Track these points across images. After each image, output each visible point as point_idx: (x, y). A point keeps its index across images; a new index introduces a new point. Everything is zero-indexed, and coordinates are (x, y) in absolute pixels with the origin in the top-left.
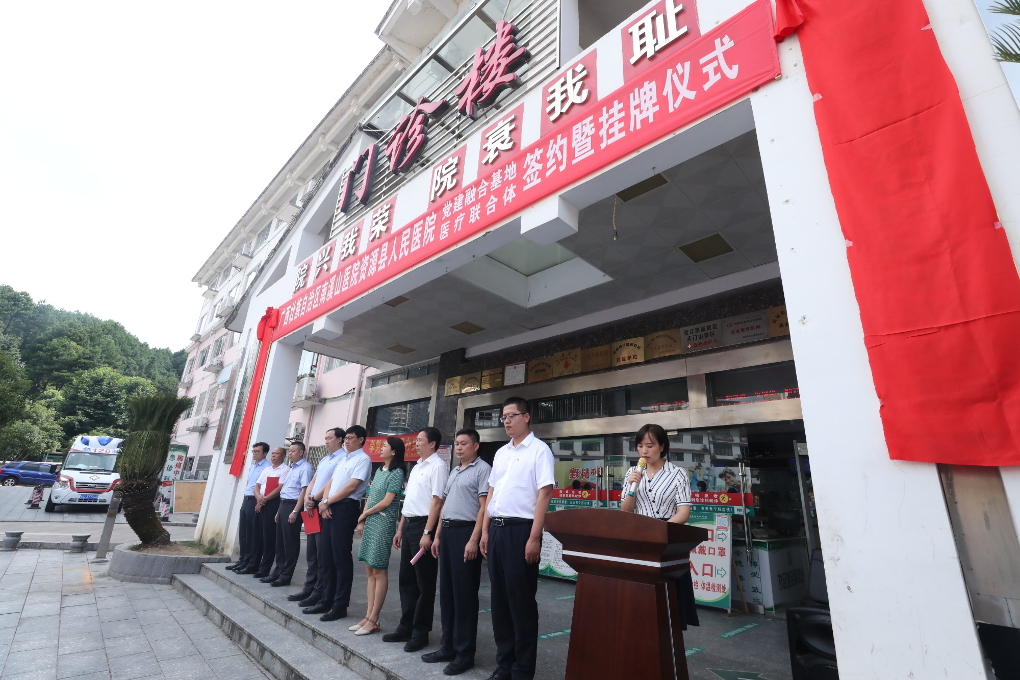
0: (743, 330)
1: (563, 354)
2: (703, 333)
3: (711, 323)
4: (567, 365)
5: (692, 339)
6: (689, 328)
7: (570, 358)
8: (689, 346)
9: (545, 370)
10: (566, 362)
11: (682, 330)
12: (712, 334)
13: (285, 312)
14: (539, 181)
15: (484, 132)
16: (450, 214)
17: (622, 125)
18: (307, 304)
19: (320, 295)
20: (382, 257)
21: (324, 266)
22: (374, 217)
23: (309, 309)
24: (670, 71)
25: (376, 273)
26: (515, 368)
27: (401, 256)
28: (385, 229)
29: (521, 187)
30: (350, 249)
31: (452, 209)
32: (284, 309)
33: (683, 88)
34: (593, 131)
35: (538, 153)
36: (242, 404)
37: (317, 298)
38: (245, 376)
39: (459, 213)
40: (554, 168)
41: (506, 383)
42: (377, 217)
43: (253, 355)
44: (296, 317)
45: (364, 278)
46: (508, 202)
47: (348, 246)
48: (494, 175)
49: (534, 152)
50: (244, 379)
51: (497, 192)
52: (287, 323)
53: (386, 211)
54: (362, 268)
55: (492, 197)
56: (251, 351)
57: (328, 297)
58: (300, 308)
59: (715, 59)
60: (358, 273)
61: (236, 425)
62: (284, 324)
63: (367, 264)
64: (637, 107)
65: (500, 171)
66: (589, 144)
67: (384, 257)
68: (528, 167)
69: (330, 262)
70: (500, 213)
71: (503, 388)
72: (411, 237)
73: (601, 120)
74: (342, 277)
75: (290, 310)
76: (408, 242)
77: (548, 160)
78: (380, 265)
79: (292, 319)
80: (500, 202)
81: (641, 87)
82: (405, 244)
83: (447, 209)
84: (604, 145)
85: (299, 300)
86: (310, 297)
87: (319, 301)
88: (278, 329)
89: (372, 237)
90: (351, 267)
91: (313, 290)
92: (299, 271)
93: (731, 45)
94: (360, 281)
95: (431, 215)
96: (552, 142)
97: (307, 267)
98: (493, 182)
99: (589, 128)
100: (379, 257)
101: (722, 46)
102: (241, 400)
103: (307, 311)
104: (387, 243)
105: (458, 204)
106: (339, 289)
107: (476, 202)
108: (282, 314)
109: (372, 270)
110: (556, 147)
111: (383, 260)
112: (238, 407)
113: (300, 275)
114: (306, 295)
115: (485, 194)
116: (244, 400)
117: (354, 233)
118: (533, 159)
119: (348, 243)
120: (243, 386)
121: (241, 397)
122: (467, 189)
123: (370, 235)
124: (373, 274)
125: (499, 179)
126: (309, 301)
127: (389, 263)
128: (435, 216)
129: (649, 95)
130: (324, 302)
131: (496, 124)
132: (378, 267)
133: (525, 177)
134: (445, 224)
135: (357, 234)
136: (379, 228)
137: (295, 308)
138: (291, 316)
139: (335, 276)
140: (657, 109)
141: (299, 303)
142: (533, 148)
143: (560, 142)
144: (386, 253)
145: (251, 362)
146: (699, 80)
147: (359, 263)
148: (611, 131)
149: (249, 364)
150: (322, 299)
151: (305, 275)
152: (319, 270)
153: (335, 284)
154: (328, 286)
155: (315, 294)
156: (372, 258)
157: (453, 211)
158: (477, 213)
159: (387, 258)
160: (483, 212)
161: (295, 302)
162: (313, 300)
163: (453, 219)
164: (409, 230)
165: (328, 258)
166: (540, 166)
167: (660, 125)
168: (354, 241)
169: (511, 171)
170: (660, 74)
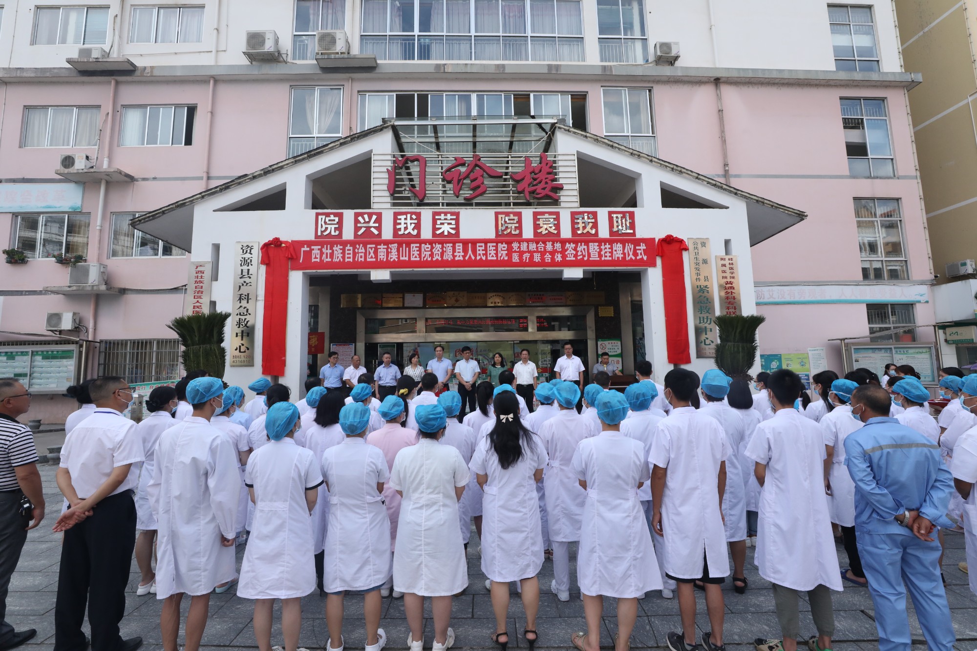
0: (555, 299)
1: (454, 294)
2: (537, 297)
3: (542, 293)
4: (457, 301)
5: (532, 299)
6: (531, 293)
7: (459, 296)
8: (530, 302)
9: (440, 301)
10: (456, 298)
11: (528, 293)
12: (541, 298)
13: (308, 249)
14: (574, 259)
15: (534, 212)
16: (518, 250)
17: (610, 254)
18: (355, 254)
19: (376, 252)
20: (458, 252)
21: (372, 229)
22: (437, 217)
23: (360, 259)
24: (627, 244)
25: (453, 260)
26: (414, 296)
27: (478, 258)
28: (453, 232)
29: (564, 256)
30: (410, 230)
31: (519, 247)
32: (305, 246)
33: (631, 253)
34: (598, 250)
35: (573, 245)
36: (248, 318)
37: (372, 254)
38: (240, 292)
39: (525, 252)
40: (581, 257)
41: (405, 306)
42: (440, 219)
43: (248, 274)
44: (338, 260)
45: (440, 259)
46: (558, 261)
47: (405, 226)
48: (547, 243)
49: (570, 243)
50: (241, 295)
51: (551, 253)
52: (318, 260)
53: (451, 219)
54: (435, 251)
55: (548, 254)
56: (242, 270)
57: (391, 258)
58: (341, 253)
59: (640, 250)
60: (430, 253)
61: (244, 334)
62: (313, 260)
63: (441, 250)
64: (616, 251)
65: (551, 243)
66: (597, 255)
67: (460, 252)
68: (568, 249)
69: (379, 228)
70: (553, 263)
71: (404, 308)
72: (486, 249)
73: (602, 247)
74: (407, 249)
75: (320, 250)
76: (484, 252)
77: (578, 251)
78: (456, 256)
79: (330, 260)
80: (553, 259)
81: (617, 244)
82: (481, 252)
83: (515, 245)
84: (603, 258)
85: (337, 247)
86: (358, 249)
87: (376, 257)
88: (301, 261)
89: (438, 232)
90: (418, 245)
91: (361, 245)
92: (320, 217)
93: (645, 248)
94: (434, 259)
95: (502, 244)
96: (579, 244)
97: (337, 219)
98: (547, 247)
99: (597, 248)
100: (454, 251)
101: (643, 247)
102: (245, 313)
103: (356, 259)
104: (461, 244)
105: (524, 246)
106: (406, 256)
107: (537, 252)
108: (303, 249)
109: (448, 256)
110: (581, 247)
111: (459, 254)
112: (240, 319)
113: (325, 223)
114: (349, 245)
115: (543, 250)
116: (250, 314)
117: (411, 219)
118: (570, 246)
119: (405, 223)
120: (242, 301)
121: (242, 310)
122: (528, 241)
123: (435, 229)
124: (450, 259)
125: (551, 247)
126: (358, 253)
127: (467, 258)
128: (506, 246)
129: (619, 249)
130: (385, 260)
131: (543, 213)
132: (454, 256)
133: (566, 253)
134: (515, 254)
135: (416, 221)
136: (446, 229)
137: (331, 251)
138: (324, 256)
139: (396, 245)
140: (622, 256)
141: (338, 249)
142: (569, 241)
143: (584, 247)
144: (461, 251)
145: (248, 280)
146: (635, 254)
147: (430, 246)
148: (606, 254)
149: (245, 282)
150: (381, 257)
151: (337, 226)
152: (363, 230)
153: (398, 251)
154: (387, 249)
155: (366, 249)
156: (446, 248)
157: (520, 249)
158: (539, 258)
159: (463, 254)
160: (543, 259)
161: (329, 246)
162: (365, 254)
163: (521, 253)
164: (483, 244)
165: (377, 225)
166: (574, 252)
167: (623, 262)
168: (413, 225)
169: (558, 246)
170: (623, 243)
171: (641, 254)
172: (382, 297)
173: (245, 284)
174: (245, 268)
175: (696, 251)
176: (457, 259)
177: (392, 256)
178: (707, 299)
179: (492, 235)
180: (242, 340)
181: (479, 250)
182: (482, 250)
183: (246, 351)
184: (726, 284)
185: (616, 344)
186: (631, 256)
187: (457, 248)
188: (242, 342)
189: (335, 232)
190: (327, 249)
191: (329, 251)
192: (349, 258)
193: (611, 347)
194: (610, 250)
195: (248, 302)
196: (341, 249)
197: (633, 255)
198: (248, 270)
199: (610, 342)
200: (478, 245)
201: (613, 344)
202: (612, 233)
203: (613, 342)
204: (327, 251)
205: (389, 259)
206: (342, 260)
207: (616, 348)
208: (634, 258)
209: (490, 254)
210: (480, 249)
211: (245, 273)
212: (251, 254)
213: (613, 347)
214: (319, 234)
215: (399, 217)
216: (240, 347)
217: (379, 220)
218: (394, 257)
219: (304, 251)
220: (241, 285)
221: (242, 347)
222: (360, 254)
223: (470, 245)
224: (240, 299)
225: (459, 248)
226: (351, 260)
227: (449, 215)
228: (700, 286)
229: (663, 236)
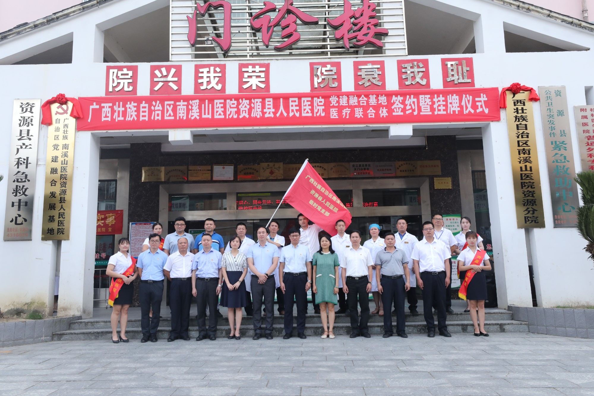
0: (383, 170)
1: (268, 165)
2: (363, 168)
3: (368, 163)
4: (272, 173)
5: (357, 170)
6: (355, 163)
7: (275, 168)
8: (355, 174)
9: (253, 173)
10: (271, 170)
11: (352, 164)
12: (368, 169)
13: (98, 107)
14: (402, 114)
15: (354, 62)
16: (337, 104)
17: (444, 108)
18: (150, 112)
19: (175, 110)
20: (268, 108)
21: (171, 84)
22: (244, 70)
23: (156, 118)
24: (464, 96)
25: (263, 118)
26: (224, 168)
27: (291, 114)
28: (263, 86)
29: (390, 111)
30: (213, 84)
31: (338, 102)
32: (95, 103)
33: (469, 106)
34: (430, 103)
35: (400, 98)
36: (27, 184)
37: (170, 112)
38: (18, 156)
39: (345, 107)
40: (410, 111)
41: (215, 178)
42: (247, 72)
43: (28, 135)
44: (132, 119)
45: (247, 116)
46: (383, 116)
47: (208, 79)
48: (371, 96)
49: (396, 96)
50: (19, 159)
51: (374, 107)
52: (109, 119)
53: (260, 72)
54: (242, 108)
55: (371, 108)
56: (21, 131)
57: (192, 116)
58: (135, 111)
59: (480, 101)
60: (236, 109)
61: (22, 204)
62: (103, 119)
63: (248, 107)
64: (451, 103)
65: (375, 96)
66: (429, 108)
67: (270, 108)
68: (394, 103)
69: (178, 83)
70: (378, 119)
71: (212, 181)
72: (300, 105)
73: (434, 100)
74: (210, 105)
75: (112, 108)
76: (298, 108)
77: (407, 105)
78: (266, 113)
79: (122, 119)
80: (377, 114)
81: (452, 95)
82: (295, 108)
83: (333, 100)
84: (436, 113)
85: (130, 104)
86: (155, 107)
87: (175, 115)
88: (89, 121)
89: (245, 86)
90: (222, 101)
91: (158, 102)
92: (111, 71)
93: (486, 99)
94: (241, 117)
95: (318, 98)
96: (408, 97)
97: (130, 73)
98: (371, 100)
99: (428, 101)
100: (263, 107)
101: (483, 98)
102: (24, 180)
103: (152, 118)
104: (271, 100)
105: (343, 101)
106: (208, 114)
107: (359, 106)
108: (91, 107)
109: (257, 113)
110: (410, 101)
111: (269, 110)
112: (17, 186)
113: (118, 77)
114: (144, 102)
115: (365, 104)
116: (29, 181)
117: (215, 72)
118: (397, 100)
119: (208, 77)
120: (20, 166)
121: (20, 176)
122: (348, 94)
123: (241, 83)
124: (258, 117)
125: (375, 100)
126: (154, 111)
127: (278, 115)
128: (323, 100)
129: (455, 101)
130: (185, 118)
131: (366, 63)
132: (264, 113)
133: (393, 107)
134: (333, 109)
135: (220, 75)
136: (254, 82)
137: (123, 109)
138: (116, 114)
139: (198, 101)
140: (459, 109)
141: (131, 107)
142: (396, 94)
143: (413, 99)
144: (271, 106)
145: (27, 142)
146: (474, 107)
147: (236, 102)
148: (439, 108)
149: (24, 144)
150: (180, 115)
151: (131, 81)
152: (161, 84)
153: (200, 108)
154: (187, 106)
155: (163, 106)
156: (254, 104)
157: (339, 103)
158: (361, 113)
159: (274, 110)
160: (365, 114)
161: (121, 103)
162: (163, 112)
163: (340, 109)
164: (296, 99)
165: (176, 79)
166: (402, 106)
167: (460, 116)
168: (217, 79)
169: (383, 100)
170: (460, 94)
171: (481, 106)
172: (188, 170)
173: (24, 147)
174: (25, 128)
175: (549, 101)
176: (267, 116)
177: (192, 114)
178: (565, 158)
179: (307, 89)
180: (19, 210)
181: (292, 106)
182: (296, 106)
183: (24, 222)
184: (588, 139)
185: (455, 221)
186: (470, 108)
187: (267, 103)
188: (19, 213)
189: (128, 87)
190: (119, 107)
191: (122, 109)
192: (144, 116)
193: (450, 224)
194: (444, 103)
195: (27, 167)
196: (135, 107)
197: (472, 107)
198: (28, 131)
199: (449, 218)
200: (291, 99)
201: (452, 221)
202: (446, 83)
203: (452, 218)
204: (119, 109)
205: (190, 117)
206: (136, 119)
207: (456, 225)
208: (473, 111)
209: (305, 110)
210: (293, 104)
211: (24, 134)
212: (32, 113)
213: (452, 224)
214: (111, 89)
215: (201, 70)
216: (16, 218)
217: (178, 73)
218: (195, 114)
219: (92, 109)
220: (19, 147)
221: (18, 218)
222: (157, 112)
223: (281, 99)
224: (18, 164)
225: (269, 103)
226: (146, 119)
227: (257, 67)
228: (556, 142)
229: (508, 85)
